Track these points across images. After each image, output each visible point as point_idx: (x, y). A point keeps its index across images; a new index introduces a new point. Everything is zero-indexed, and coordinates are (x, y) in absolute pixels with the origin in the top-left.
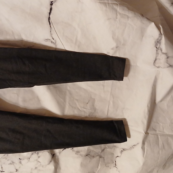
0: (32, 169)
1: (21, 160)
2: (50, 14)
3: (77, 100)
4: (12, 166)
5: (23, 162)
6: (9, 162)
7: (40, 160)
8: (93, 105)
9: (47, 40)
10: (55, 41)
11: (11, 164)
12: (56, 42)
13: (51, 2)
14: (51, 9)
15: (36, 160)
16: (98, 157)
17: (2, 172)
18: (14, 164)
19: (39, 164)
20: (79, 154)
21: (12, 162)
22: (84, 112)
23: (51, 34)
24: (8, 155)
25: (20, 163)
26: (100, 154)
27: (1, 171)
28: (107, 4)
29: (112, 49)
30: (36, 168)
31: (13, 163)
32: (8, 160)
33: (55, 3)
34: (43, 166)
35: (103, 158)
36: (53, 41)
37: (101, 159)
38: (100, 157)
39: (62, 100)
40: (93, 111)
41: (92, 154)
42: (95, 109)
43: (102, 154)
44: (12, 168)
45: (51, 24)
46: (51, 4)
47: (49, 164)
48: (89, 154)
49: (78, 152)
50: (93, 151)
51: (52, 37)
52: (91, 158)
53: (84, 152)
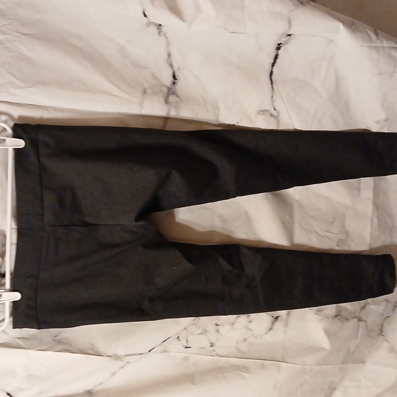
0: (238, 342)
1: (220, 327)
2: (273, 65)
3: (313, 217)
4: (203, 337)
5: (221, 329)
6: (200, 330)
7: (252, 326)
8: (343, 226)
9: (263, 112)
10: (278, 112)
11: (201, 334)
12: (278, 116)
13: (279, 44)
14: (276, 57)
15: (246, 327)
16: (355, 320)
17: (186, 348)
18: (207, 334)
19: (250, 333)
20: (322, 313)
21: (203, 331)
22: (328, 238)
23: (273, 102)
25: (218, 331)
26: (357, 314)
27: (186, 345)
28: (381, 49)
29: (377, 122)
30: (245, 340)
31: (205, 332)
32: (199, 328)
33: (286, 45)
34: (256, 336)
35: (365, 321)
36: (274, 113)
37: (361, 323)
38: (360, 320)
39: (288, 218)
40: (344, 237)
41: (344, 314)
42: (347, 234)
43: (362, 315)
44: (204, 342)
45: (274, 83)
46: (278, 48)
47: (267, 333)
48: (339, 315)
49: (320, 311)
50: (346, 308)
51: (273, 105)
52: (342, 322)
53: (330, 309)
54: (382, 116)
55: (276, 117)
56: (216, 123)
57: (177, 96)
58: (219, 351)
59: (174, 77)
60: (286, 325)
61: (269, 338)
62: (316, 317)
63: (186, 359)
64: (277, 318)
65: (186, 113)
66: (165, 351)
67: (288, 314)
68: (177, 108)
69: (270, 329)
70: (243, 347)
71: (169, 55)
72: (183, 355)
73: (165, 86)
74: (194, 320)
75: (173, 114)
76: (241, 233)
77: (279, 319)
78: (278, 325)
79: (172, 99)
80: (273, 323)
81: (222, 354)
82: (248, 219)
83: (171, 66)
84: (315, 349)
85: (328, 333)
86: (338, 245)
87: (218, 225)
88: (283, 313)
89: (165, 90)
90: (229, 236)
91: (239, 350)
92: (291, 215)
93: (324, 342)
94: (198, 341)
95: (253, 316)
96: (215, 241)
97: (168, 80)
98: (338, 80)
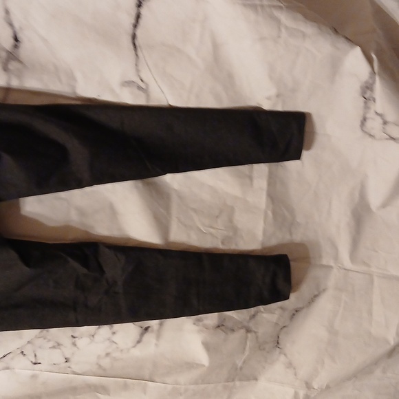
0: (99, 357)
1: (77, 339)
2: (135, 26)
3: (195, 211)
4: (57, 351)
5: (79, 342)
6: (51, 344)
7: (115, 338)
8: (231, 221)
9: (128, 83)
10: (147, 85)
11: (54, 347)
12: (147, 88)
14: (138, 17)
15: (109, 339)
16: (243, 331)
17: (35, 364)
18: (62, 347)
19: (114, 346)
20: (201, 323)
21: (56, 344)
22: (211, 234)
23: (138, 71)
24: (48, 331)
25: (74, 344)
26: (246, 324)
27: (34, 361)
29: (269, 98)
30: (108, 355)
31: (58, 345)
32: (49, 341)
34: (122, 351)
35: (255, 332)
36: (142, 85)
37: (249, 335)
38: (248, 331)
39: (162, 211)
40: (231, 234)
41: (229, 324)
42: (235, 230)
43: (252, 325)
44: (57, 356)
45: (138, 48)
46: (139, 6)
47: (134, 347)
48: (223, 325)
49: (199, 320)
50: (231, 318)
51: (139, 76)
52: (227, 334)
53: (211, 319)
54: (273, 91)
55: (145, 90)
56: (73, 96)
57: (20, 62)
58: (75, 368)
59: (16, 39)
60: (158, 336)
61: (137, 352)
62: (195, 328)
63: (34, 377)
64: (146, 329)
65: (32, 83)
66: (8, 368)
67: (161, 324)
68: (19, 77)
69: (139, 342)
70: (106, 362)
71: (7, 12)
72: (30, 373)
73: (4, 49)
74: (41, 332)
75: (15, 83)
76: (102, 229)
77: (150, 329)
78: (149, 337)
79: (13, 65)
80: (142, 335)
81: (78, 371)
82: (113, 212)
83: (11, 25)
84: (191, 365)
85: (207, 346)
86: (223, 243)
87: (74, 219)
88: (154, 323)
89: (4, 54)
90: (87, 233)
91: (100, 366)
92: (168, 208)
93: (203, 357)
94: (50, 356)
95: (117, 327)
96: (70, 238)
97: (8, 43)
98: (216, 47)
